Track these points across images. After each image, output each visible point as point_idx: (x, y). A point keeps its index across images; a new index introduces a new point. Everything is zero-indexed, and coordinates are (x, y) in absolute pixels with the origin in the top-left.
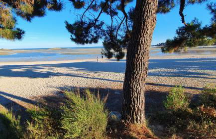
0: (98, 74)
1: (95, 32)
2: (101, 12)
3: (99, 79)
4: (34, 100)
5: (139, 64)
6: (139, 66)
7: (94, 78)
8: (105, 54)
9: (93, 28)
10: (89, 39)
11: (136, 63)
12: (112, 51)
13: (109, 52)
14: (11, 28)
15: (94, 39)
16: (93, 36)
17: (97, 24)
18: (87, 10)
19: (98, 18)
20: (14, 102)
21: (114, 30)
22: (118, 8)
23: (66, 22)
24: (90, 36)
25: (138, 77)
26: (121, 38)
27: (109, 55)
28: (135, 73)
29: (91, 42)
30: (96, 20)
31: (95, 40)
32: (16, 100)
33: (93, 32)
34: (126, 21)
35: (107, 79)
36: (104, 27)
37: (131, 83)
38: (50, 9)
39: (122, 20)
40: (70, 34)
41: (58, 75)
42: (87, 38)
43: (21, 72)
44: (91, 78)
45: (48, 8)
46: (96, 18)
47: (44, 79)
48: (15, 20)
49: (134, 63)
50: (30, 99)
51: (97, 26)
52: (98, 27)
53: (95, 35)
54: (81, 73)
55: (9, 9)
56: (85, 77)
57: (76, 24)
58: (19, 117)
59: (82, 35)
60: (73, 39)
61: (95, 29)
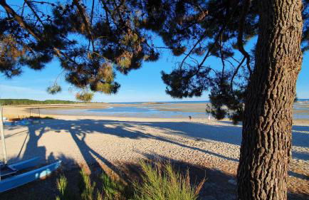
0: (200, 142)
1: (198, 82)
2: (207, 56)
3: (203, 151)
4: (116, 165)
5: (269, 134)
6: (269, 139)
7: (195, 149)
8: (213, 113)
9: (195, 77)
10: (190, 91)
11: (262, 133)
12: (224, 107)
13: (219, 109)
14: (110, 83)
15: (196, 91)
16: (194, 87)
17: (201, 71)
18: (188, 55)
19: (202, 63)
20: (98, 164)
21: (227, 77)
22: (234, 46)
23: (163, 73)
24: (191, 86)
25: (267, 160)
26: (239, 89)
27: (220, 115)
28: (259, 150)
29: (191, 96)
30: (200, 66)
31: (198, 92)
32: (100, 161)
33: (195, 82)
34: (248, 63)
35: (216, 152)
36: (212, 75)
37: (252, 168)
38: (147, 60)
39: (240, 62)
40: (165, 85)
41: (147, 137)
42: (187, 90)
43: (112, 129)
44: (189, 147)
45: (144, 59)
46: (200, 64)
47: (132, 141)
48: (114, 75)
49: (257, 131)
50: (112, 163)
51: (200, 73)
52: (203, 75)
53: (197, 85)
54: (177, 137)
55: (111, 65)
56: (181, 145)
57: (173, 73)
58: (94, 183)
59: (180, 86)
60: (168, 92)
61: (198, 77)
